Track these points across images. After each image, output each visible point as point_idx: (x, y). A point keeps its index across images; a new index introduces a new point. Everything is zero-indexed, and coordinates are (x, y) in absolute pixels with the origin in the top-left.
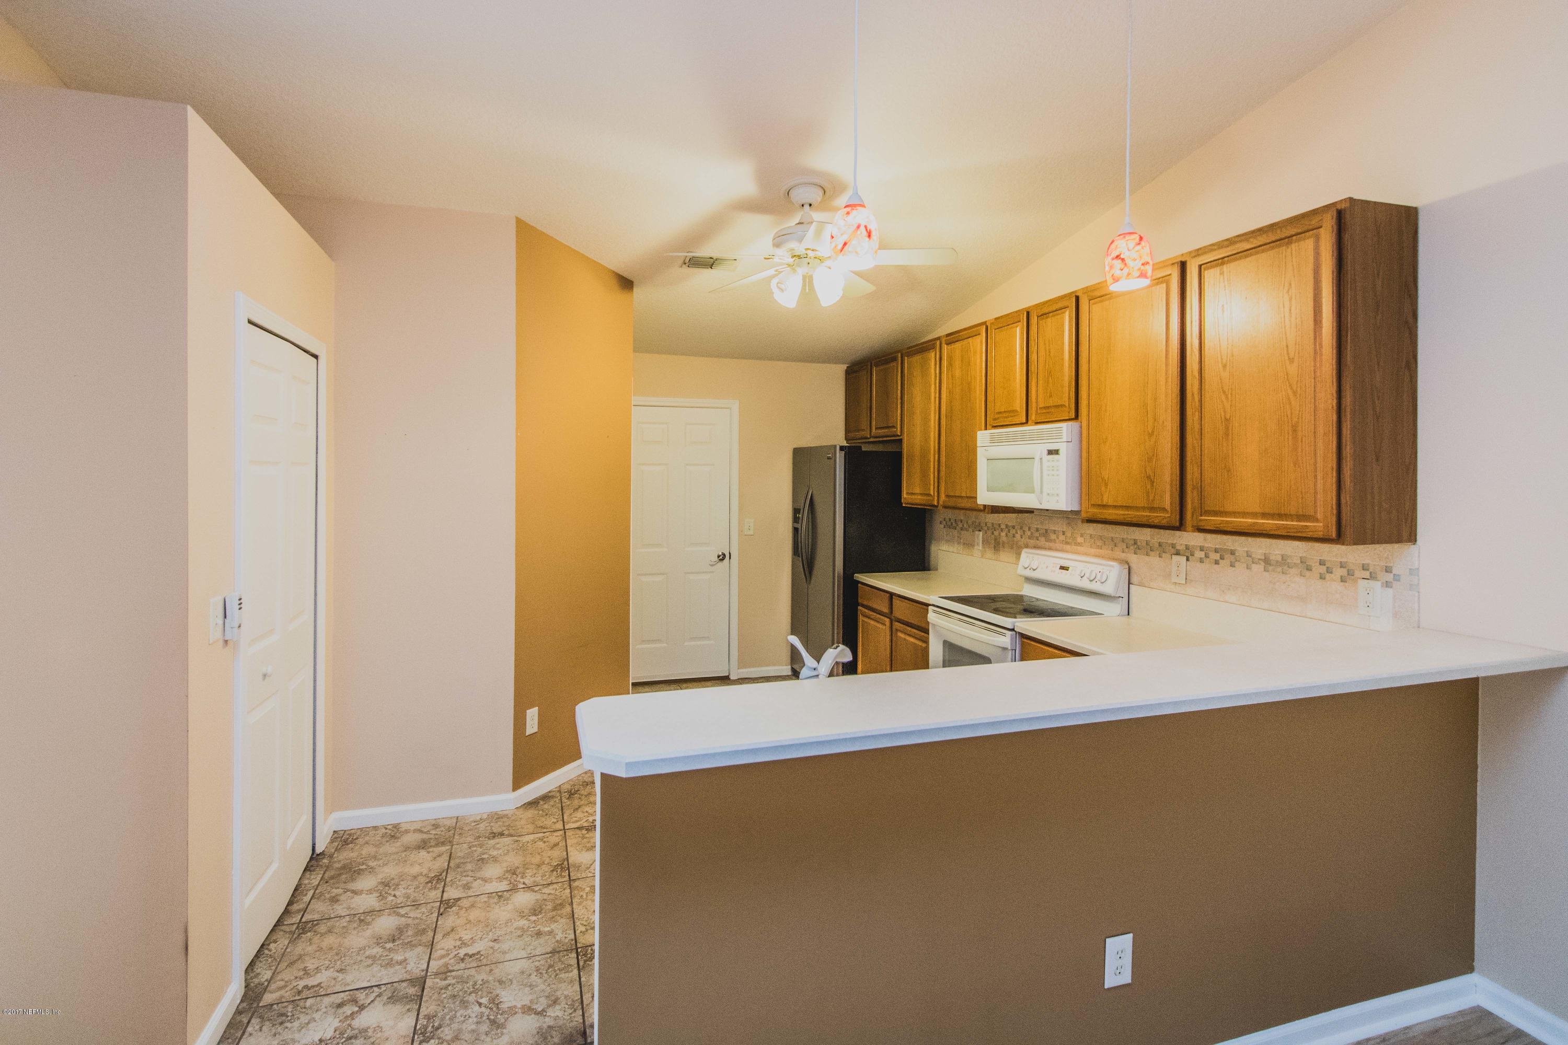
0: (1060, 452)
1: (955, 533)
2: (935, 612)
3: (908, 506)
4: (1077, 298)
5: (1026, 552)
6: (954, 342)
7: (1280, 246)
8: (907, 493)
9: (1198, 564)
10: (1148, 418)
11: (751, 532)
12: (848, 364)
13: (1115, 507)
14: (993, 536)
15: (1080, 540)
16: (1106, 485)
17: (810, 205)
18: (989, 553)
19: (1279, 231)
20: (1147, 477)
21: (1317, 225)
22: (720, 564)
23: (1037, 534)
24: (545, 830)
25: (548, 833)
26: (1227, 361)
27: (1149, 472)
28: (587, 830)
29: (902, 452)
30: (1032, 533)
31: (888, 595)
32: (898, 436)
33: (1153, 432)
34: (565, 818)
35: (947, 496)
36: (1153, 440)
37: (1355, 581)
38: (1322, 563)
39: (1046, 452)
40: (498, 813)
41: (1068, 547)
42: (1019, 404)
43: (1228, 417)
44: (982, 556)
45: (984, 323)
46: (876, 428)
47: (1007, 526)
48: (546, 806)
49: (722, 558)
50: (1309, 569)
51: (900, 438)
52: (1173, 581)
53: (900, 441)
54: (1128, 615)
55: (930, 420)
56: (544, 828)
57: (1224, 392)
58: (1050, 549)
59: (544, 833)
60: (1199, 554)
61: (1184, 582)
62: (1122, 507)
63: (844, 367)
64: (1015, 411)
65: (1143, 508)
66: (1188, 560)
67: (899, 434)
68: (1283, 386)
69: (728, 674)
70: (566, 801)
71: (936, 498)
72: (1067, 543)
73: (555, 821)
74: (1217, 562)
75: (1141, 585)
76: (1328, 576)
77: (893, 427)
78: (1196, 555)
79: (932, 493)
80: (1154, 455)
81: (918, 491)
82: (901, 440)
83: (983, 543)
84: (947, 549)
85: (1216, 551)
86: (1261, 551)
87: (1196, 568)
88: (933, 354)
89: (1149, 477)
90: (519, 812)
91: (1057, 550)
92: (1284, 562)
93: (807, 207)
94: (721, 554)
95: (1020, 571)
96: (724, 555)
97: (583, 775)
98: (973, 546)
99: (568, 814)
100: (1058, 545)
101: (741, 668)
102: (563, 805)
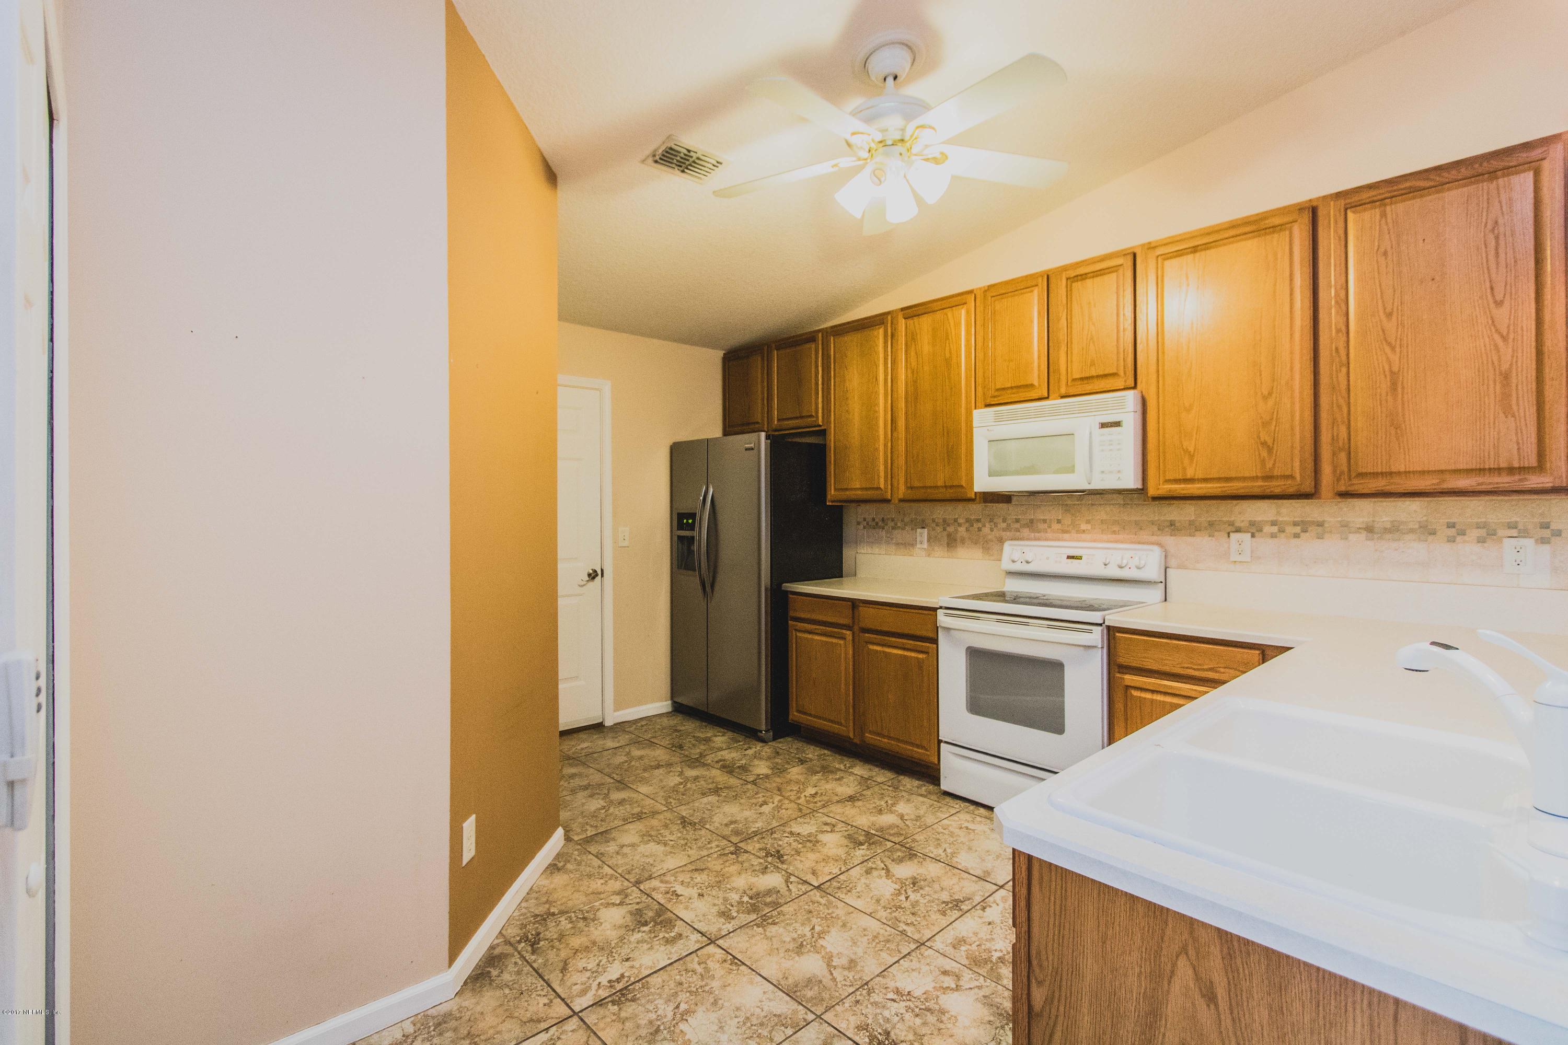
0: (1124, 424)
1: (883, 533)
2: (947, 615)
3: (836, 504)
4: (1135, 255)
5: (1011, 545)
6: (919, 315)
7: (1477, 182)
8: (835, 489)
9: (1270, 541)
10: (1261, 380)
11: (626, 543)
12: (723, 350)
13: (1205, 480)
14: (945, 533)
15: (1084, 527)
16: (1192, 457)
17: (895, 78)
18: (939, 551)
19: (1463, 170)
20: (1262, 444)
21: (1541, 156)
22: (591, 584)
23: (1017, 525)
24: (543, 1025)
25: (554, 1028)
26: (1392, 309)
27: (1264, 437)
28: (613, 1003)
29: (825, 445)
30: (1009, 525)
31: (850, 603)
32: (820, 426)
33: (1270, 394)
34: (559, 990)
35: (908, 488)
36: (1271, 402)
37: (1500, 540)
38: (1451, 526)
39: (1098, 426)
40: (429, 1013)
41: (1066, 536)
42: (1036, 376)
43: (1395, 369)
44: (929, 555)
45: (971, 292)
46: (779, 420)
47: (968, 520)
48: (506, 977)
49: (593, 576)
50: (1433, 533)
51: (823, 428)
52: (1232, 559)
53: (823, 433)
54: (1166, 600)
55: (877, 405)
56: (539, 1021)
57: (1389, 344)
58: (1036, 539)
59: (547, 1030)
60: (1268, 529)
61: (1249, 560)
62: (1219, 479)
63: (721, 354)
64: (1032, 385)
65: (1255, 478)
66: (1253, 536)
67: (821, 423)
68: (1485, 331)
69: (601, 720)
70: (533, 957)
71: (889, 491)
72: (1064, 532)
73: (546, 1001)
74: (1296, 536)
75: (1181, 566)
76: (1459, 538)
77: (811, 416)
78: (1265, 531)
79: (882, 486)
80: (1272, 419)
81: (858, 486)
82: (825, 431)
83: (928, 541)
84: (870, 552)
85: (1295, 524)
86: (1361, 520)
87: (1265, 545)
88: (881, 331)
89: (1264, 444)
90: (469, 1001)
91: (1046, 539)
92: (1394, 530)
93: (890, 80)
94: (591, 572)
95: (1006, 565)
96: (595, 571)
97: (523, 905)
98: (913, 545)
99: (558, 982)
100: (1049, 535)
101: (618, 710)
102: (535, 965)
